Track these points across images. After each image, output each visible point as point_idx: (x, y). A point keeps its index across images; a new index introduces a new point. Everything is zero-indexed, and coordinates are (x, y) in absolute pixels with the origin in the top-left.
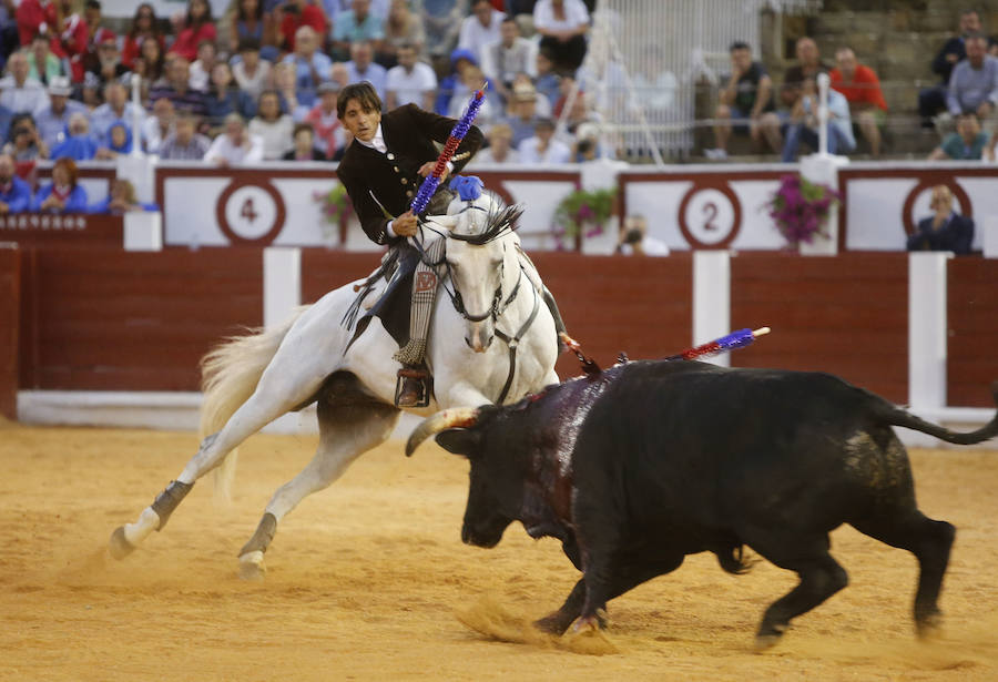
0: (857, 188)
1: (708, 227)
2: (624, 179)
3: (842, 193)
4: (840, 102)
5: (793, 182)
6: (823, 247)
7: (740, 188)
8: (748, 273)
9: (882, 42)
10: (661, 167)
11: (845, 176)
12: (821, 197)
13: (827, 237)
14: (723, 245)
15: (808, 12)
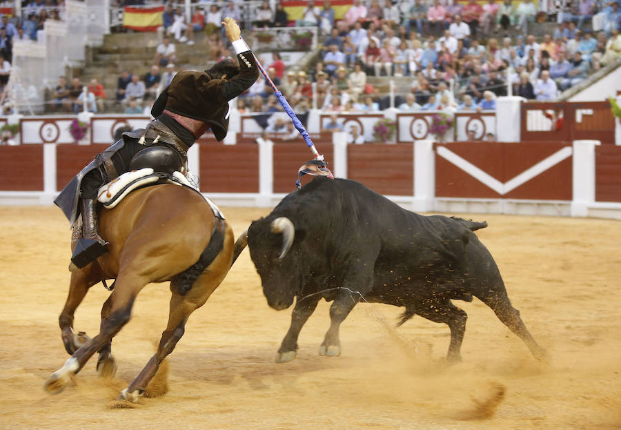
0: (97, 124)
1: (49, 136)
2: (22, 121)
3: (91, 125)
4: (92, 95)
5: (76, 121)
6: (85, 142)
7: (60, 123)
8: (62, 150)
9: (104, 77)
10: (33, 116)
11: (93, 119)
12: (85, 126)
13: (87, 139)
14: (54, 141)
15: (80, 67)
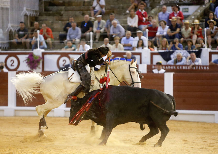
0: (47, 57)
1: (11, 65)
3: (43, 58)
5: (31, 55)
6: (39, 70)
7: (20, 57)
9: (52, 23)
11: (43, 54)
12: (38, 59)
13: (40, 68)
14: (15, 70)
15: (35, 15)
